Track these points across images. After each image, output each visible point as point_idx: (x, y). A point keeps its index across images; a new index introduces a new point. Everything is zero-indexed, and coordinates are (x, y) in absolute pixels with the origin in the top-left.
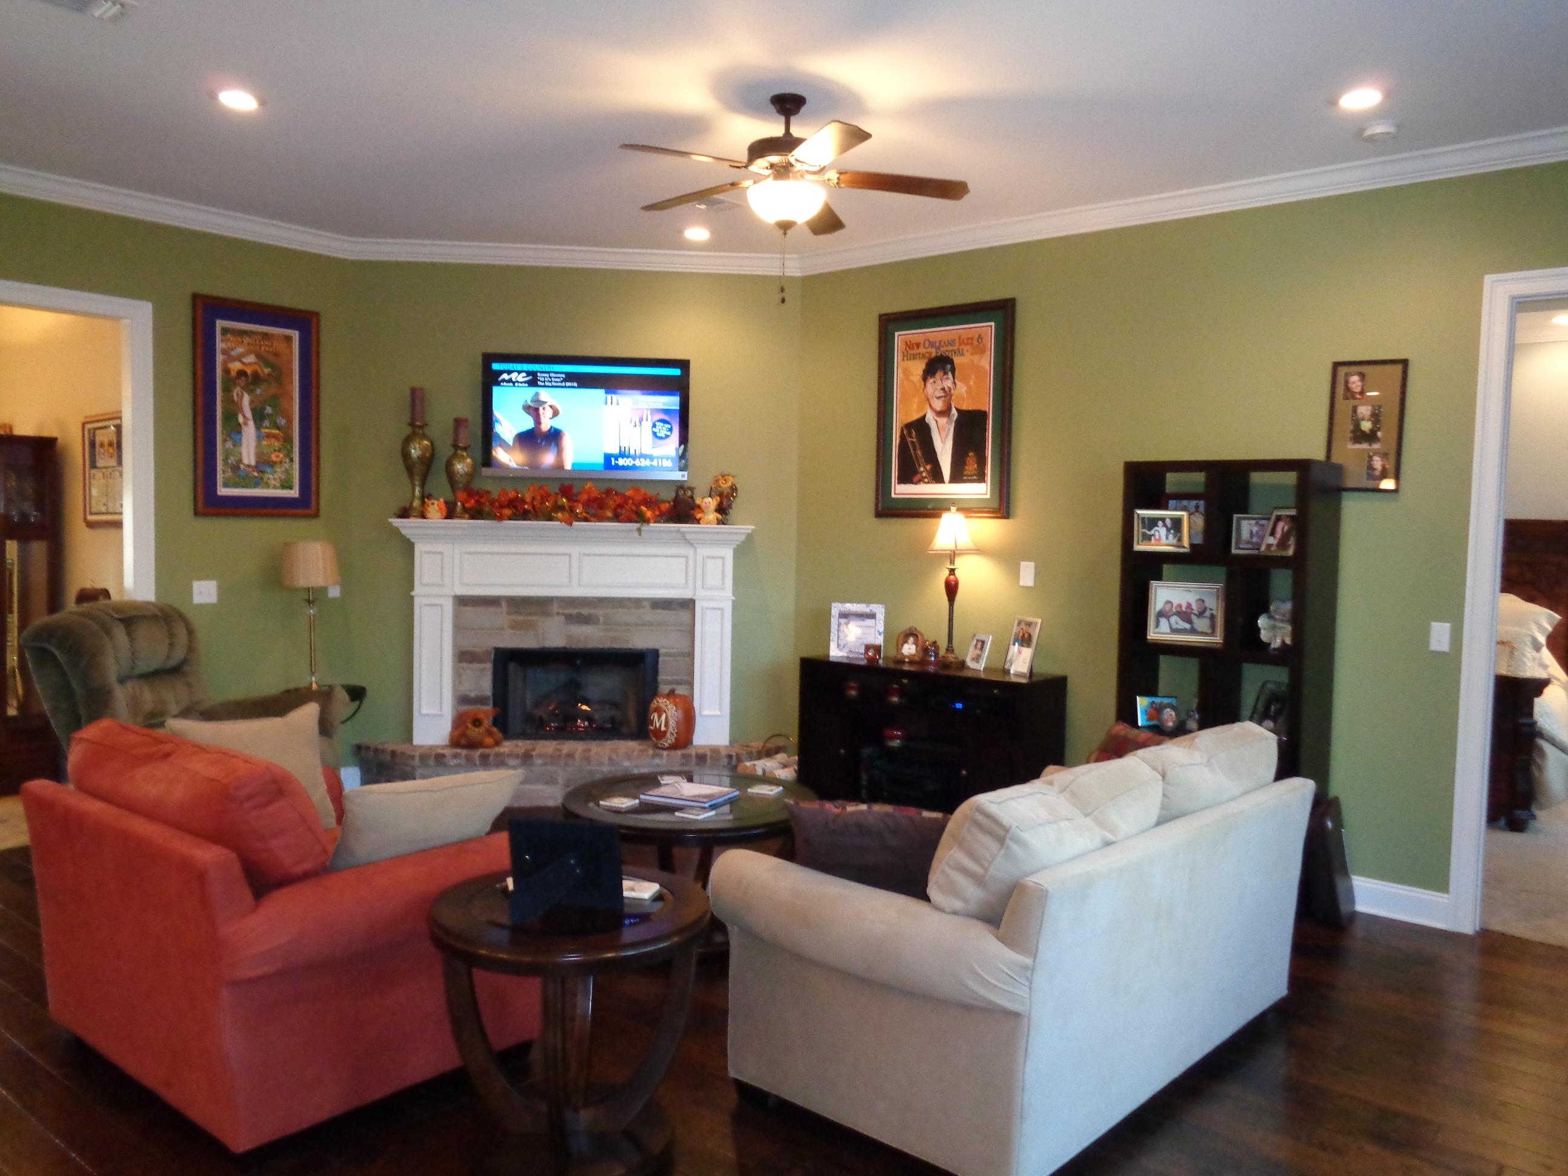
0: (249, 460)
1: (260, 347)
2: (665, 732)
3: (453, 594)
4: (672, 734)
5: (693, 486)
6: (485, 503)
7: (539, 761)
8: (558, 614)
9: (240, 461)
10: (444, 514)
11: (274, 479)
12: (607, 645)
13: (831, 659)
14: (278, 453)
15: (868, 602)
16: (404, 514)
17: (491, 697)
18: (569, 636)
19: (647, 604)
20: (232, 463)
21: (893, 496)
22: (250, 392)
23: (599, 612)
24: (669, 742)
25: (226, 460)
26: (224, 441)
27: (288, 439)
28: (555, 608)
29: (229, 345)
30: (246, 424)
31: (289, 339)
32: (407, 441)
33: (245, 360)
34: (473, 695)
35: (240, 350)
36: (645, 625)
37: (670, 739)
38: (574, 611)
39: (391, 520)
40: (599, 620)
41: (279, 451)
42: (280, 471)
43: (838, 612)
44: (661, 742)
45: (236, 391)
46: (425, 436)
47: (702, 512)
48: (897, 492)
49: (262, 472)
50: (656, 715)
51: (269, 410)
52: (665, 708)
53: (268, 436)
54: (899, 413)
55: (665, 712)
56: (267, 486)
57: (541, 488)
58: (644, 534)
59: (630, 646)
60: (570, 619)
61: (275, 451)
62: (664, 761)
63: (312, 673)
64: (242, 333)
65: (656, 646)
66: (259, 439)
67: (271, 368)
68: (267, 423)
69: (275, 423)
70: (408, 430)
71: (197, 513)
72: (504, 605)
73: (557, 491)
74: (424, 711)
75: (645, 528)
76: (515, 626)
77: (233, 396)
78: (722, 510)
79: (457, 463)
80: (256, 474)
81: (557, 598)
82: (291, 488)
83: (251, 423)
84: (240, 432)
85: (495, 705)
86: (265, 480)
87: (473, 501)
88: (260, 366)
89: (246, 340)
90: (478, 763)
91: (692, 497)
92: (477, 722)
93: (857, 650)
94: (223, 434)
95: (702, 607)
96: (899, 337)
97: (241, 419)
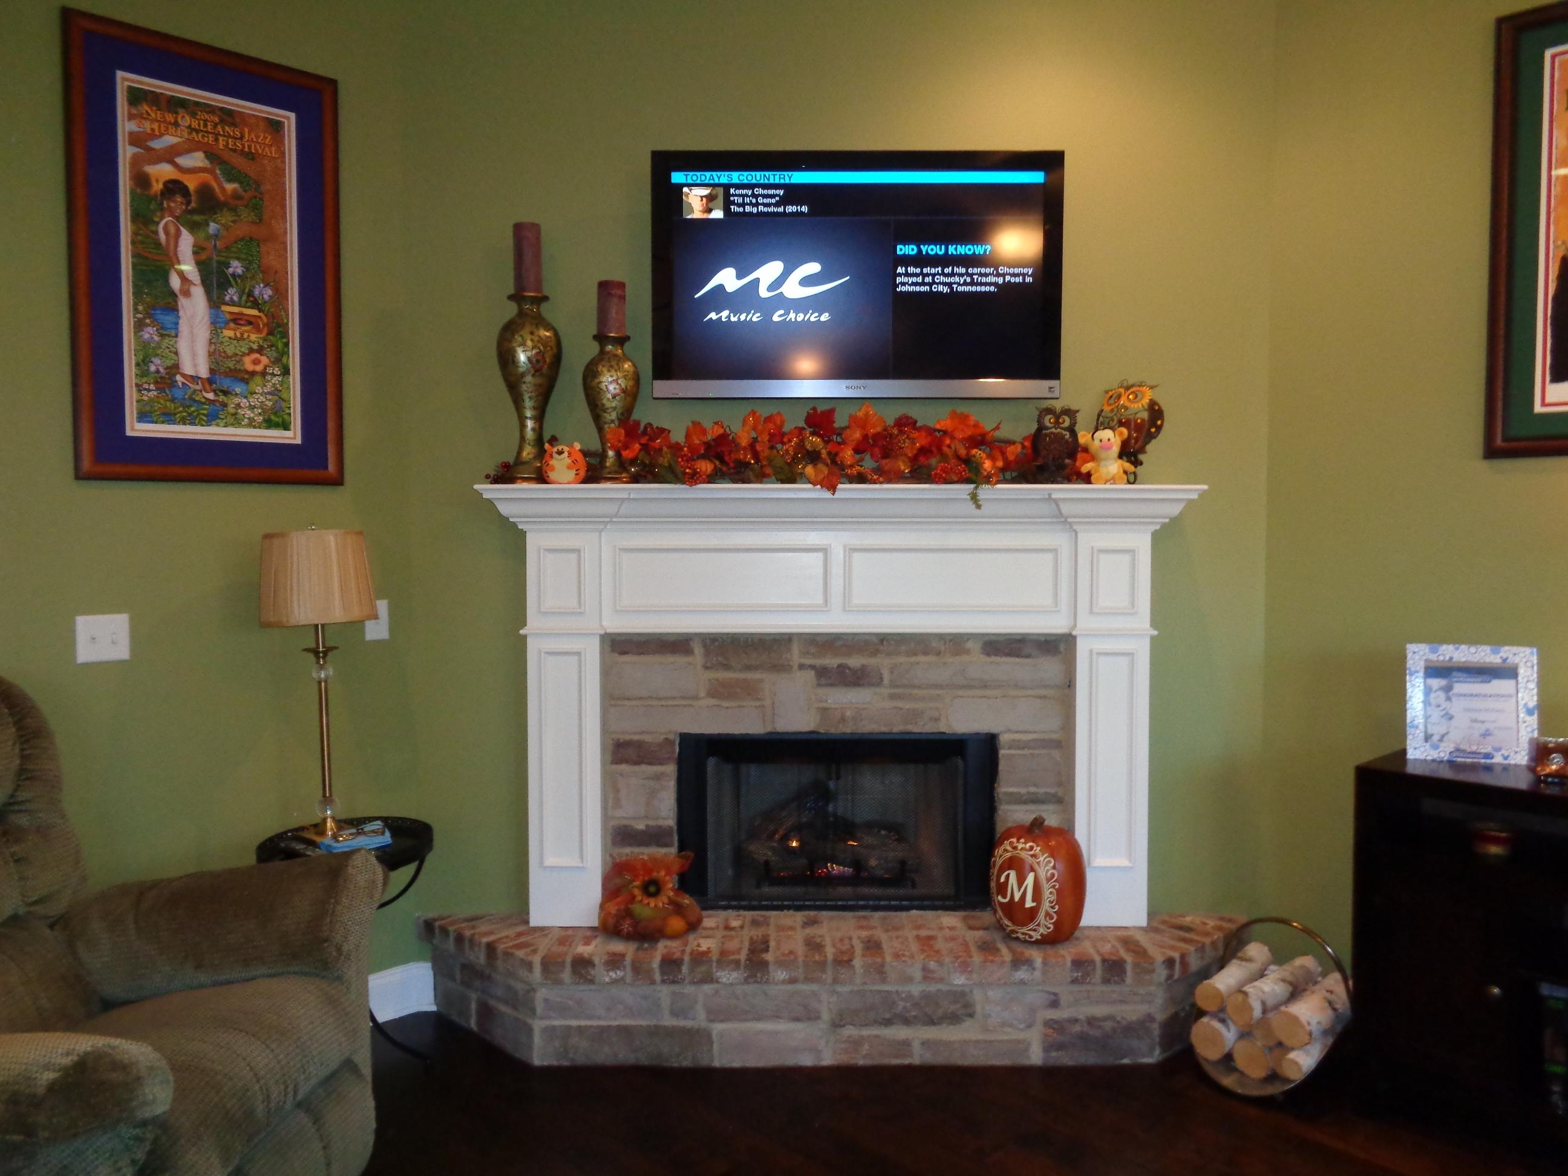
0: (195, 366)
1: (217, 140)
2: (1033, 913)
3: (602, 632)
4: (1047, 914)
5: (1074, 407)
6: (661, 450)
7: (781, 975)
8: (801, 667)
9: (175, 368)
10: (582, 473)
11: (252, 408)
12: (897, 727)
13: (1410, 769)
14: (256, 356)
15: (1497, 641)
16: (505, 475)
17: (675, 828)
18: (824, 711)
19: (974, 646)
20: (158, 371)
21: (1538, 408)
22: (193, 227)
23: (882, 663)
24: (1042, 930)
25: (143, 364)
26: (139, 326)
27: (277, 328)
28: (795, 655)
29: (147, 126)
30: (187, 294)
31: (276, 127)
32: (508, 332)
33: (181, 161)
34: (641, 826)
35: (170, 140)
36: (970, 687)
37: (1044, 925)
38: (832, 662)
39: (476, 487)
40: (881, 679)
41: (260, 350)
42: (260, 394)
43: (1422, 664)
44: (1024, 930)
45: (163, 225)
46: (541, 321)
47: (1093, 458)
48: (1548, 400)
49: (226, 393)
50: (1013, 874)
51: (236, 267)
52: (1030, 860)
53: (237, 320)
54: (1555, 224)
55: (1032, 870)
56: (236, 421)
57: (769, 419)
58: (986, 508)
59: (943, 727)
60: (824, 675)
61: (251, 351)
62: (1037, 974)
63: (327, 800)
64: (176, 104)
65: (994, 730)
66: (216, 326)
67: (241, 183)
68: (232, 293)
69: (250, 294)
70: (511, 310)
71: (80, 476)
72: (698, 650)
73: (802, 424)
74: (550, 861)
75: (986, 492)
76: (720, 692)
77: (156, 233)
78: (1130, 453)
79: (605, 370)
80: (211, 396)
81: (800, 635)
82: (286, 427)
83: (198, 293)
84: (172, 308)
85: (682, 848)
86: (231, 409)
87: (637, 446)
88: (216, 178)
89: (185, 120)
90: (657, 977)
91: (1072, 430)
92: (652, 888)
93: (1474, 748)
94: (136, 310)
95: (1091, 651)
96: (1557, 60)
97: (175, 282)
